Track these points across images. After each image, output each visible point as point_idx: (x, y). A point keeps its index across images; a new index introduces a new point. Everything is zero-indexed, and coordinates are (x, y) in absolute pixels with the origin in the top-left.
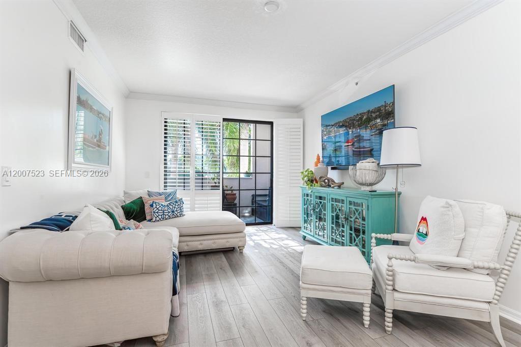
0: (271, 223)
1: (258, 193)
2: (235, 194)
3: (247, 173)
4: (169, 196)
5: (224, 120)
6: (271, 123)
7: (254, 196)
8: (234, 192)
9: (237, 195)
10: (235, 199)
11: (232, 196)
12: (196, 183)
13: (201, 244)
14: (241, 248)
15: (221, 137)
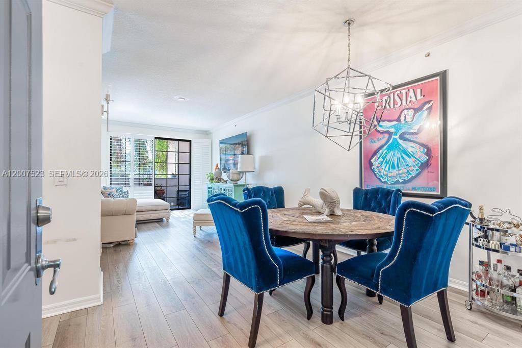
0: (190, 208)
1: (181, 188)
2: (164, 190)
3: (173, 174)
4: (118, 189)
5: (156, 138)
6: (190, 141)
7: (178, 191)
8: (163, 188)
9: (165, 191)
10: (164, 193)
11: (162, 192)
12: (134, 181)
13: (142, 217)
14: (167, 219)
15: (154, 149)
